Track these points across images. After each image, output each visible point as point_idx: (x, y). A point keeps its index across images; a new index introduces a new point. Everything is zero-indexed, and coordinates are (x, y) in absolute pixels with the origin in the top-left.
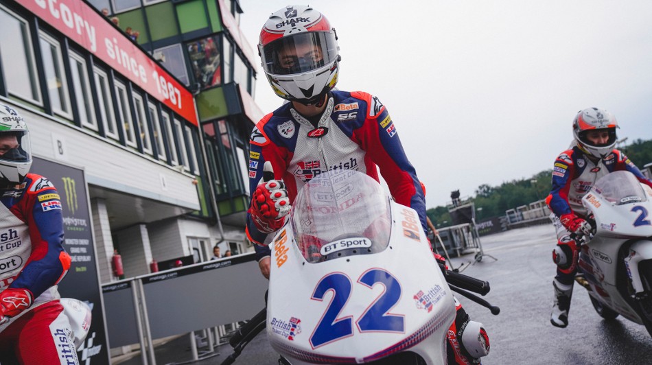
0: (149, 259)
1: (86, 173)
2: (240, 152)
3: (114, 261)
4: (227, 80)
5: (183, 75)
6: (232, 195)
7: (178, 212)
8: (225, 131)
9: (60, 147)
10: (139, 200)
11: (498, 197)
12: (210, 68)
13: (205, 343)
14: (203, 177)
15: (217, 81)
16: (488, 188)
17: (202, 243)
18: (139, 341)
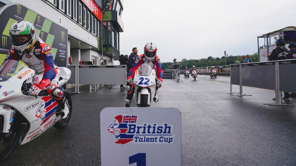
0: (80, 60)
1: (68, 31)
2: (113, 33)
3: (70, 58)
4: (113, 9)
5: (100, 4)
6: (108, 46)
7: (91, 47)
8: (109, 25)
9: (60, 21)
10: (80, 41)
11: (188, 63)
12: (109, 4)
13: (94, 88)
14: (100, 38)
15: (110, 9)
16: (186, 60)
17: (96, 58)
18: (75, 84)
